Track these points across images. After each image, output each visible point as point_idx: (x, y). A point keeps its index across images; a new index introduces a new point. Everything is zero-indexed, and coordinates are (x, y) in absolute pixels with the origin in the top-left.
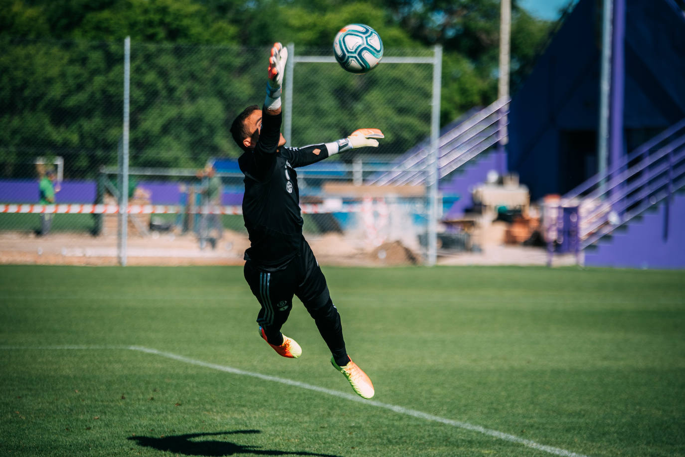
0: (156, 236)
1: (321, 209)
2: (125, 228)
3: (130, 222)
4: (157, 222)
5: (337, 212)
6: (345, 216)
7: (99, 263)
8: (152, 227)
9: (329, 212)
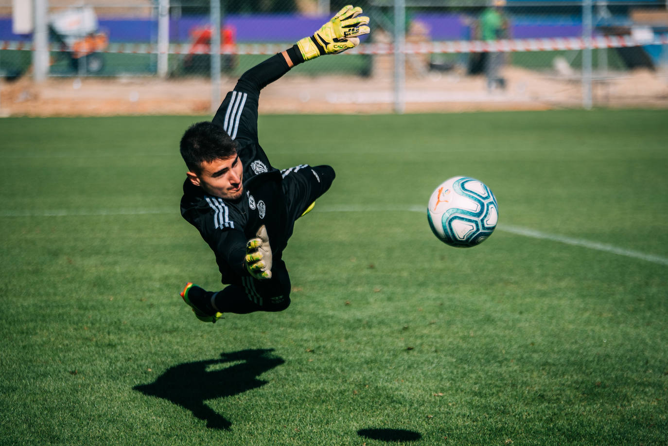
0: (436, 79)
1: (629, 42)
2: (401, 70)
3: (407, 62)
4: (438, 62)
5: (649, 44)
6: (658, 49)
7: (374, 111)
8: (432, 67)
9: (639, 44)
